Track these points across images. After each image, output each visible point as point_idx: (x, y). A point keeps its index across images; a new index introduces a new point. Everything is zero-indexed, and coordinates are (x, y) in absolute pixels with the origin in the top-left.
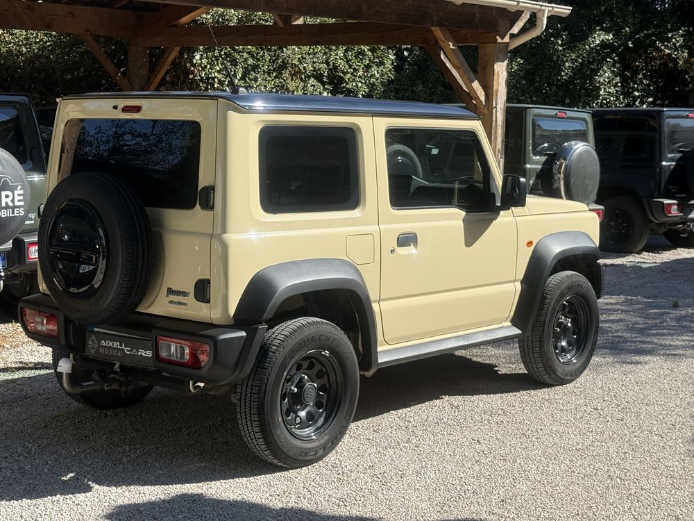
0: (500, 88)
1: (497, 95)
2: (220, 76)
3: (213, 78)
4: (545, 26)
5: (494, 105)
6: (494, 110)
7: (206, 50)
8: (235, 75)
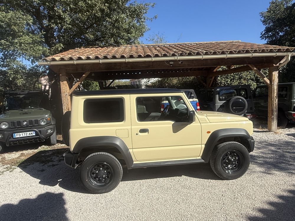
0: (275, 79)
1: (274, 81)
2: (224, 82)
3: (222, 82)
4: (289, 60)
5: (273, 84)
6: (273, 85)
7: (220, 76)
8: (228, 81)
